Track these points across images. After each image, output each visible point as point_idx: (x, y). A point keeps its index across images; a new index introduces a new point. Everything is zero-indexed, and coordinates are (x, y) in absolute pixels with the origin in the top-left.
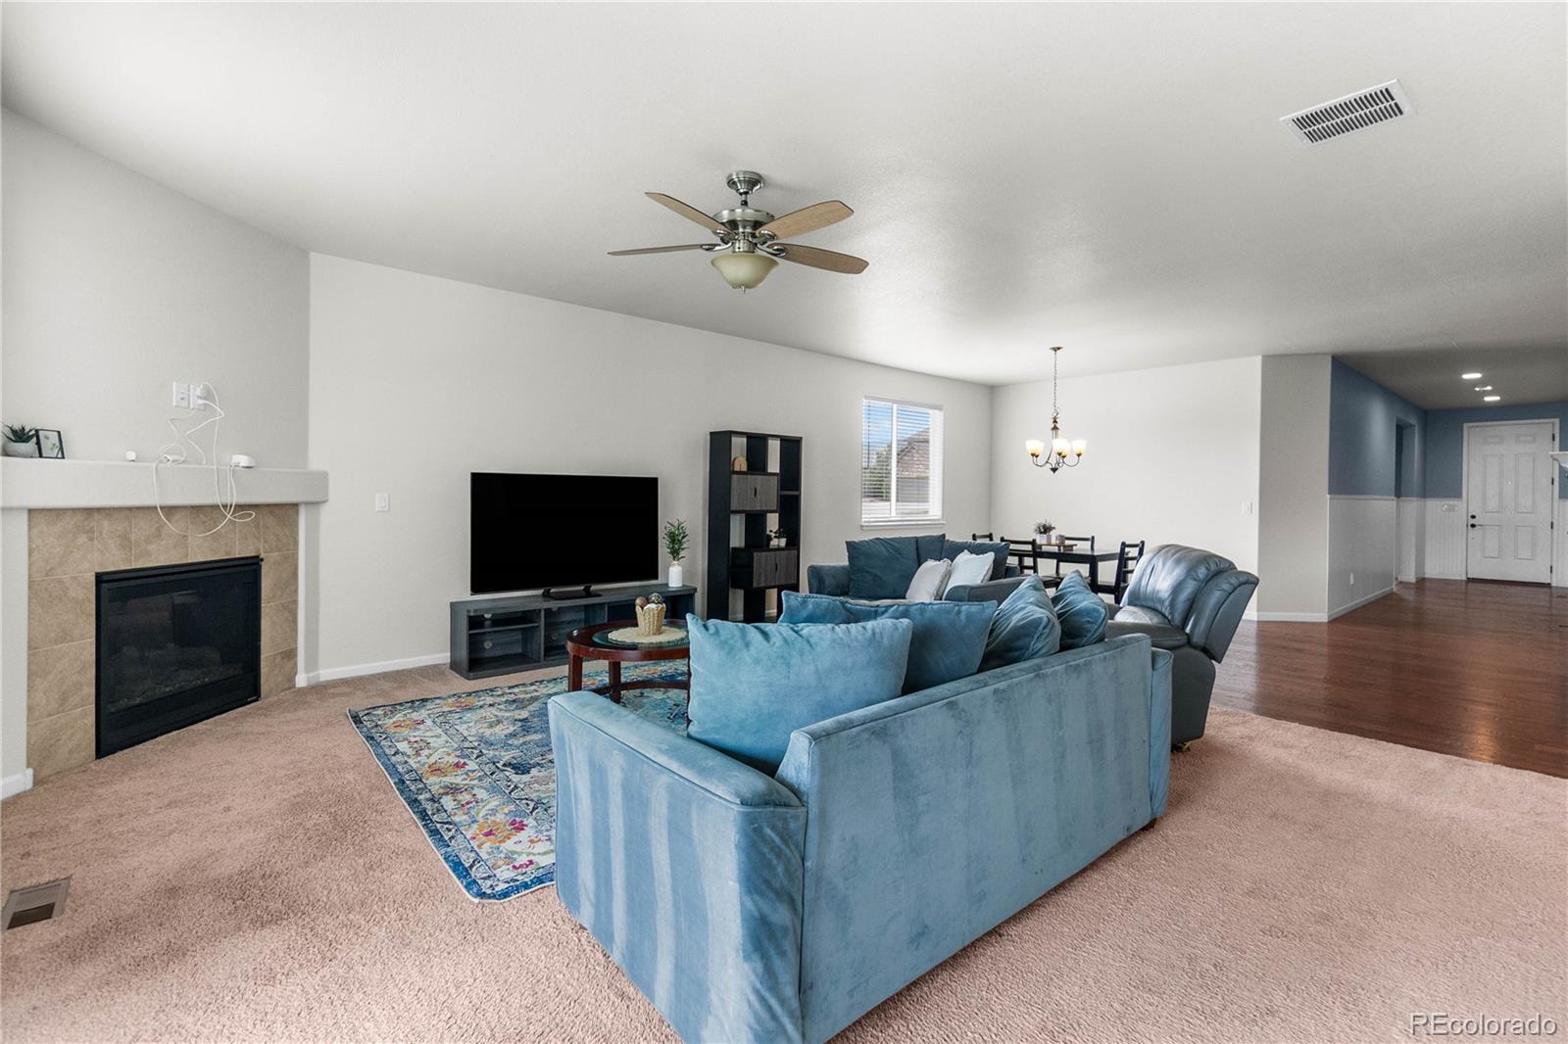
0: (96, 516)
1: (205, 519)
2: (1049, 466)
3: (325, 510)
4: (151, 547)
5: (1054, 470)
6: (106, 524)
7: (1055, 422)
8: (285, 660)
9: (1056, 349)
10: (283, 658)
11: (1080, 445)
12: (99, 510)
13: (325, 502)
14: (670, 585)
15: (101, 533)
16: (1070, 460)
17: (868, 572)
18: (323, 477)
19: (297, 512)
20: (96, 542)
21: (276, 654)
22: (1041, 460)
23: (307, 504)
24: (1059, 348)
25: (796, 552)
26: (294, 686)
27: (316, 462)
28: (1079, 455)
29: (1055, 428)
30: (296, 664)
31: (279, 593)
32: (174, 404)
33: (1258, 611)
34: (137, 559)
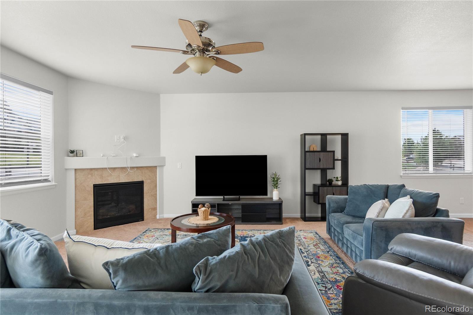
0: (93, 170)
1: (125, 171)
3: (165, 168)
4: (109, 178)
6: (96, 172)
8: (153, 210)
10: (152, 210)
12: (94, 169)
13: (165, 165)
14: (273, 199)
15: (95, 174)
18: (164, 158)
19: (157, 169)
20: (93, 177)
21: (150, 208)
23: (159, 166)
25: (346, 188)
26: (156, 218)
27: (162, 154)
30: (157, 212)
31: (150, 191)
32: (116, 141)
34: (105, 181)
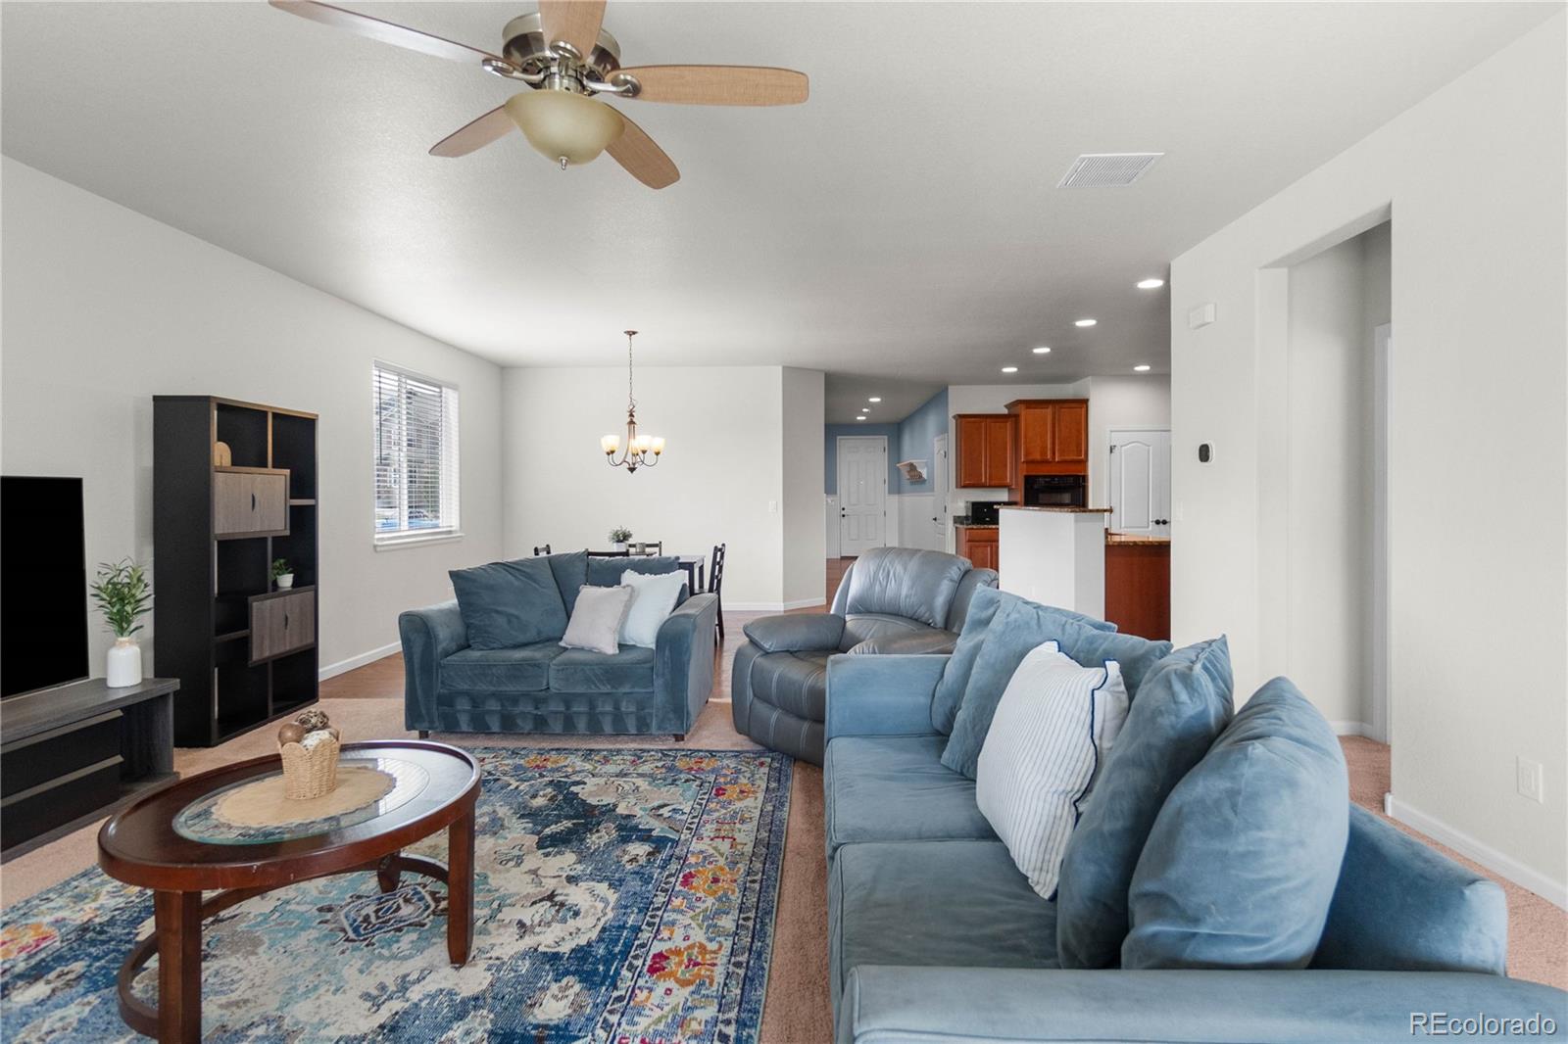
2: (626, 465)
5: (632, 470)
7: (631, 415)
9: (632, 333)
11: (658, 443)
14: (111, 684)
16: (650, 458)
17: (497, 612)
22: (618, 458)
24: (634, 333)
25: (312, 593)
28: (657, 454)
29: (632, 422)
33: (785, 601)
